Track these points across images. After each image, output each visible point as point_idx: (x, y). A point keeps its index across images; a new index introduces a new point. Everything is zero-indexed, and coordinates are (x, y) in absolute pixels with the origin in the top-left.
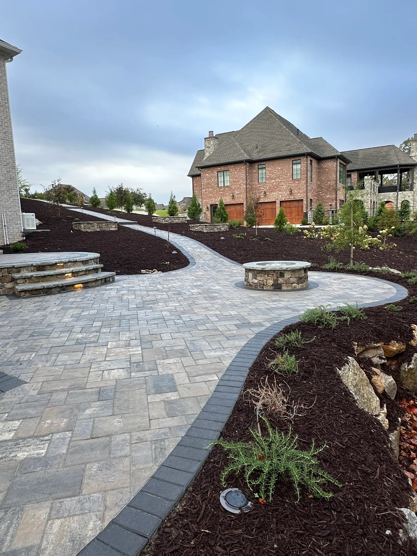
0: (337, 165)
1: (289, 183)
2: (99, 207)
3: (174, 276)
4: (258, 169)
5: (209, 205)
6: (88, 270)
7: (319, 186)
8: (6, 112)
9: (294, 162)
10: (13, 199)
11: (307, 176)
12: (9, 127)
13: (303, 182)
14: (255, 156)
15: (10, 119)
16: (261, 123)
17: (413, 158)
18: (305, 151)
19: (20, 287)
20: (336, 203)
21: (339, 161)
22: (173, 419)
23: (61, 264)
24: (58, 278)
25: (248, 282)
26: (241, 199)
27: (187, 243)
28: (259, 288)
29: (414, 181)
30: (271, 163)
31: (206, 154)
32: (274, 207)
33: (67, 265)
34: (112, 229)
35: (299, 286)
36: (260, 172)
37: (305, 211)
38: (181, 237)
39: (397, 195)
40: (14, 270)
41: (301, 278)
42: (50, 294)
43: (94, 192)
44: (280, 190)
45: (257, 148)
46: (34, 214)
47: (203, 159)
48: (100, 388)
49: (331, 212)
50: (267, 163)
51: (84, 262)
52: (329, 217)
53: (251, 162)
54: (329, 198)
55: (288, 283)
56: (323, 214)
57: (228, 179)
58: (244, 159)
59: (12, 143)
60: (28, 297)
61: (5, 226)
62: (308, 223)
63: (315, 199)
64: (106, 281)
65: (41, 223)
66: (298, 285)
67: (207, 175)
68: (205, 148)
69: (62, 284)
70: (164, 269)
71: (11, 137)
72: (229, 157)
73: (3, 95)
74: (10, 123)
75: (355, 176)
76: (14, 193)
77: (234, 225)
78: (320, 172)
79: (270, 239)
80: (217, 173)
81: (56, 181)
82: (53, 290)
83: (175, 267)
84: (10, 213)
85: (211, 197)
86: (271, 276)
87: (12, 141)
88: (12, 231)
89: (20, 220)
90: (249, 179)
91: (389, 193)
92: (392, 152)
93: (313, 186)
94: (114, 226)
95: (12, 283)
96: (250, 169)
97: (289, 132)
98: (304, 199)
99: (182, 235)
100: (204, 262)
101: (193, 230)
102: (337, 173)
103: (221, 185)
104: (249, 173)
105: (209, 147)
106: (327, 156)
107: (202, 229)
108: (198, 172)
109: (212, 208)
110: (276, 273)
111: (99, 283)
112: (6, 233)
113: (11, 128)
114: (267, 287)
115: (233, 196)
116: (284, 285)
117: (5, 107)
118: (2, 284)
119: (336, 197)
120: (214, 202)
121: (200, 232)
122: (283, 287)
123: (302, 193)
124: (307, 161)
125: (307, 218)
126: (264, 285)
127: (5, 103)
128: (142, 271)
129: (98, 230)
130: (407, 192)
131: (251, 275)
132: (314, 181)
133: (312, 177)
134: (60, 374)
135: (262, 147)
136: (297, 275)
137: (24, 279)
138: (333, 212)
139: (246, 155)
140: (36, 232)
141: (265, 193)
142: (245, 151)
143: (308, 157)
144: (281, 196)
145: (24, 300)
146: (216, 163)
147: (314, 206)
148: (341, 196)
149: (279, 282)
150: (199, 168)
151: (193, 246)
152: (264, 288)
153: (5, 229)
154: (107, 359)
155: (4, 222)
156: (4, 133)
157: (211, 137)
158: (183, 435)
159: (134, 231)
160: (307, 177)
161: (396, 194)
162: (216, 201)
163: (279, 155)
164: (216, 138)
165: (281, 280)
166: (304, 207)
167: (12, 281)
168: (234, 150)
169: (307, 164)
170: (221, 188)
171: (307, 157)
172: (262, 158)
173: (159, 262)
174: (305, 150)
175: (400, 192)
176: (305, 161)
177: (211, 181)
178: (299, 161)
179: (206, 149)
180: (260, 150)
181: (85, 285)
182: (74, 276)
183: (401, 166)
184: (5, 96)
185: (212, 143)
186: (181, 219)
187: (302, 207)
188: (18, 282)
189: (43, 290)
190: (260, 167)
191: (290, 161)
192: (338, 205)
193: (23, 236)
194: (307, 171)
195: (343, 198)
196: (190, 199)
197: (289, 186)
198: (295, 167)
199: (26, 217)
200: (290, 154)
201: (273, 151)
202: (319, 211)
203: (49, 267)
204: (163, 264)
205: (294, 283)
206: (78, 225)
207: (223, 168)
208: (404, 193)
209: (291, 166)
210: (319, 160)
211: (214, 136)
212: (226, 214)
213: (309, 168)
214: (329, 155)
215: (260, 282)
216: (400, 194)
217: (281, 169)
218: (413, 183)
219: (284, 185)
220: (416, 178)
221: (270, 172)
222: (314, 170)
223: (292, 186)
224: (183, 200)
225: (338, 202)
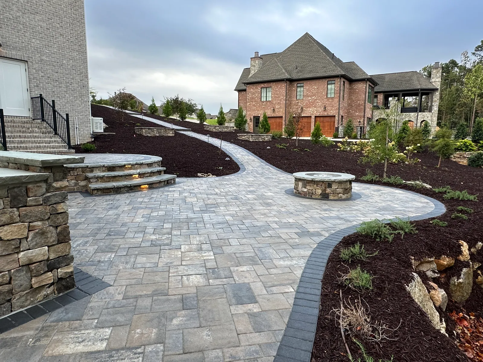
0: (366, 87)
1: (324, 101)
2: (156, 114)
3: (228, 180)
4: (297, 87)
5: (252, 117)
6: (153, 172)
7: (350, 105)
8: (82, 27)
9: (329, 82)
10: (84, 105)
11: (340, 95)
12: (84, 40)
13: (337, 100)
14: (295, 76)
15: (85, 33)
16: (301, 47)
17: (433, 83)
18: (339, 73)
19: (93, 186)
20: (364, 120)
21: (368, 83)
22: (260, 335)
23: (129, 166)
24: (127, 179)
25: (298, 191)
26: (281, 112)
27: (236, 151)
28: (307, 196)
29: (433, 104)
30: (308, 82)
31: (252, 72)
32: (309, 121)
33: (134, 167)
34: (169, 135)
35: (344, 197)
36: (299, 89)
37: (337, 126)
38: (231, 145)
39: (418, 116)
40: (88, 169)
41: (347, 189)
42: (119, 193)
43: (153, 101)
44: (315, 107)
45: (297, 68)
46: (102, 119)
47: (249, 76)
48: (182, 295)
49: (360, 128)
50: (305, 82)
51: (149, 165)
52: (358, 132)
53: (291, 81)
54: (358, 116)
55: (334, 193)
56: (352, 129)
57: (270, 95)
58: (285, 78)
59: (86, 55)
60: (100, 195)
61: (76, 128)
62: (339, 136)
63: (346, 116)
64: (168, 183)
65: (108, 126)
66: (343, 196)
67: (252, 90)
68: (251, 67)
69: (130, 185)
70: (218, 174)
71: (86, 49)
72: (272, 76)
73: (80, 12)
74: (85, 37)
75: (381, 97)
76: (86, 99)
77: (276, 136)
78: (352, 92)
79: (309, 150)
80: (260, 89)
81: (121, 90)
82: (122, 190)
83: (228, 172)
84: (81, 117)
85: (254, 110)
86: (320, 186)
87: (86, 53)
88: (82, 133)
89: (90, 123)
90: (289, 96)
91: (410, 113)
92: (415, 78)
93: (344, 104)
94: (172, 132)
95: (85, 181)
96: (289, 87)
97: (325, 56)
98: (336, 115)
99: (231, 143)
100: (253, 168)
101: (240, 138)
102: (366, 94)
103: (264, 99)
104: (289, 90)
105: (254, 66)
106: (358, 78)
107: (249, 138)
108: (243, 87)
109: (255, 119)
110: (325, 184)
111: (163, 184)
112: (77, 134)
113: (85, 41)
114: (316, 196)
115: (274, 110)
116: (331, 195)
117: (81, 22)
118: (76, 182)
119: (364, 115)
120: (256, 114)
121: (247, 141)
122: (329, 197)
123: (335, 110)
124: (340, 82)
125: (338, 132)
126: (313, 193)
127: (82, 19)
128: (198, 174)
129: (157, 135)
130: (427, 113)
131: (301, 184)
132: (346, 100)
133: (344, 97)
134: (141, 277)
135: (301, 68)
136: (343, 186)
137: (97, 178)
138: (361, 128)
139: (286, 74)
140: (103, 134)
141: (302, 108)
142: (286, 71)
143: (342, 78)
144: (315, 112)
145: (97, 198)
146: (260, 80)
147: (345, 121)
148: (368, 114)
149: (327, 191)
150: (245, 83)
151: (241, 154)
152: (313, 197)
153: (77, 130)
154: (184, 263)
155: (76, 125)
156: (80, 46)
157: (257, 57)
158: (275, 354)
159: (189, 137)
160: (340, 96)
161: (417, 114)
162: (260, 113)
163: (316, 76)
164: (261, 58)
165: (328, 190)
166: (336, 122)
167: (85, 180)
168: (276, 70)
169: (340, 84)
170: (263, 102)
171: (340, 79)
172: (301, 77)
173: (213, 167)
174: (339, 72)
175: (420, 113)
176: (338, 82)
177: (255, 96)
178: (333, 82)
179: (252, 67)
180: (299, 70)
181: (150, 186)
182: (140, 178)
183: (422, 90)
184: (81, 12)
185: (257, 62)
186: (229, 128)
187: (334, 122)
188: (91, 180)
189: (114, 189)
190: (299, 85)
191: (325, 81)
192: (366, 122)
193: (92, 138)
194: (340, 90)
195: (370, 116)
196: (236, 111)
197: (323, 104)
198: (329, 86)
199: (95, 121)
200: (326, 75)
201: (311, 72)
202: (349, 126)
203: (118, 168)
204: (217, 169)
205: (340, 193)
206: (139, 129)
207: (266, 85)
208: (423, 114)
209: (326, 86)
210: (351, 81)
211: (259, 56)
212: (268, 126)
213: (342, 88)
214: (360, 78)
215: (309, 191)
216: (420, 114)
217: (317, 88)
218: (432, 106)
219: (319, 102)
220: (436, 101)
221: (308, 90)
222: (346, 90)
223: (326, 104)
224: (229, 111)
225: (366, 119)
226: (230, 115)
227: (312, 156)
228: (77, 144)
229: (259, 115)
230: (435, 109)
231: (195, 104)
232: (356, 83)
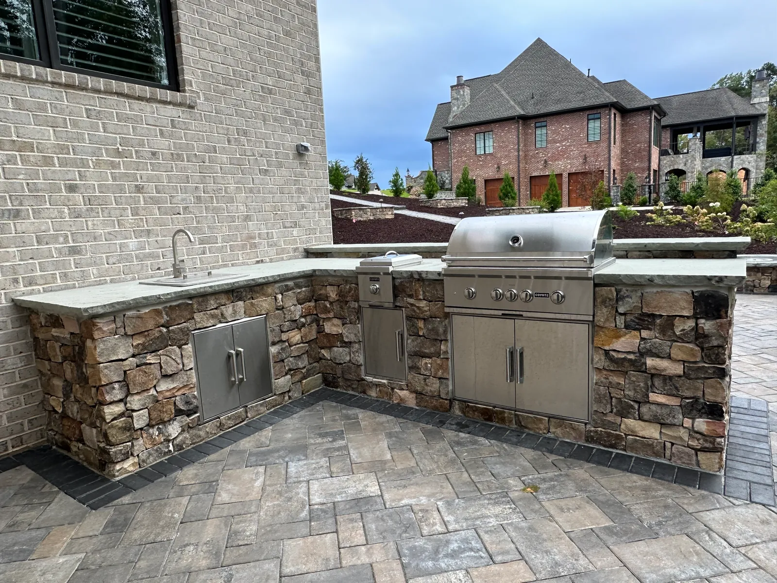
1: (583, 148)
4: (536, 127)
7: (624, 151)
9: (591, 117)
11: (609, 136)
13: (605, 145)
14: (531, 111)
17: (756, 106)
18: (608, 101)
20: (649, 174)
21: (653, 113)
26: (510, 170)
29: (758, 140)
30: (554, 119)
31: (453, 109)
32: (559, 182)
34: (388, 217)
36: (538, 132)
37: (607, 187)
39: (732, 161)
44: (568, 158)
45: (533, 98)
47: (447, 115)
49: (647, 187)
50: (548, 119)
53: (525, 119)
54: (639, 168)
57: (491, 144)
58: (516, 114)
63: (619, 169)
67: (460, 138)
68: (452, 100)
72: (493, 112)
75: (667, 136)
78: (625, 130)
80: (474, 136)
90: (522, 143)
91: (719, 158)
92: (724, 98)
93: (617, 150)
96: (524, 129)
98: (605, 170)
102: (650, 131)
103: (480, 151)
104: (523, 134)
106: (636, 106)
108: (442, 134)
114: (760, 289)
115: (499, 167)
119: (650, 166)
123: (602, 161)
124: (610, 116)
130: (747, 156)
132: (618, 143)
133: (614, 138)
135: (541, 97)
138: (650, 188)
139: (518, 109)
141: (546, 162)
142: (516, 103)
143: (612, 108)
144: (569, 167)
146: (473, 121)
147: (618, 179)
148: (655, 164)
150: (447, 128)
157: (460, 84)
160: (610, 138)
161: (731, 159)
162: (476, 175)
163: (568, 108)
164: (467, 85)
166: (606, 181)
168: (499, 102)
169: (609, 118)
170: (480, 156)
171: (610, 109)
172: (542, 112)
174: (608, 99)
175: (736, 157)
176: (607, 116)
177: (466, 147)
178: (598, 116)
179: (453, 101)
180: (537, 100)
183: (737, 118)
185: (462, 92)
187: (603, 181)
190: (538, 125)
191: (584, 116)
194: (609, 127)
195: (656, 167)
197: (582, 152)
198: (592, 124)
200: (585, 105)
201: (559, 101)
202: (630, 186)
206: (344, 211)
207: (483, 128)
208: (741, 158)
209: (585, 123)
210: (624, 112)
211: (465, 82)
212: (514, 193)
213: (612, 124)
214: (640, 106)
216: (736, 159)
217: (570, 128)
218: (755, 143)
219: (575, 150)
220: (762, 135)
221: (554, 132)
222: (618, 127)
223: (588, 152)
224: (420, 175)
225: (652, 173)
226: (422, 181)
229: (474, 178)
230: (762, 147)
232: (632, 114)
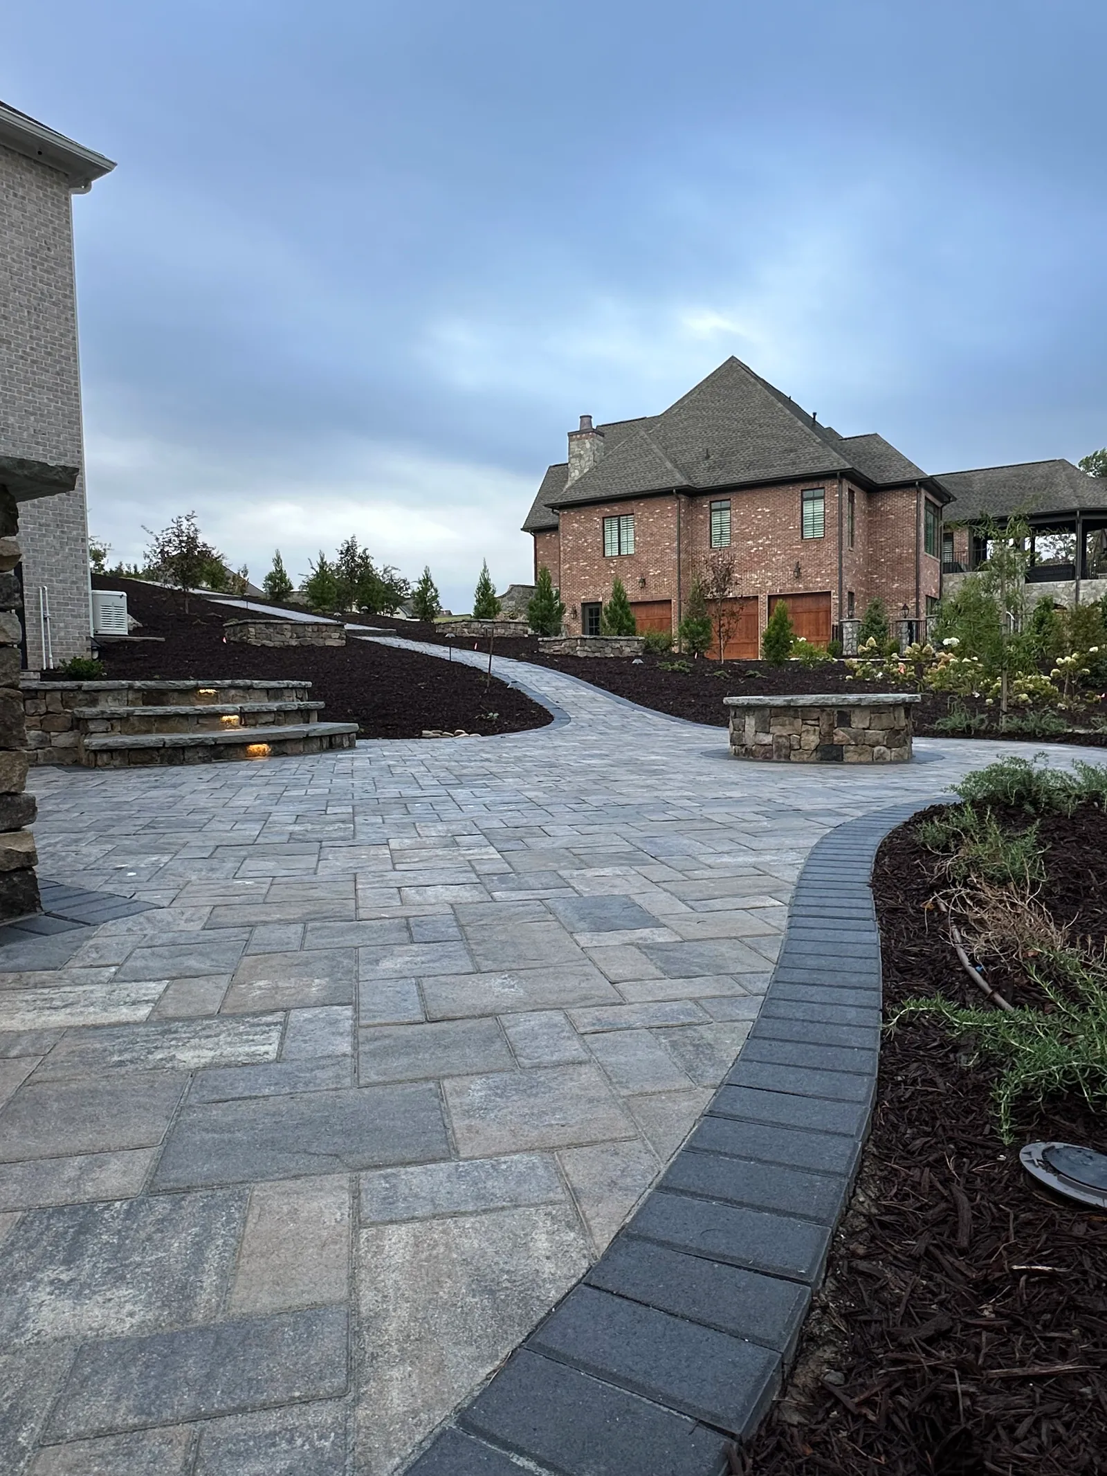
0: (918, 505)
1: (793, 550)
2: (291, 599)
4: (711, 510)
5: (580, 605)
6: (285, 712)
7: (872, 560)
8: (67, 319)
9: (807, 494)
10: (70, 549)
11: (841, 531)
12: (72, 359)
13: (832, 546)
14: (703, 479)
15: (74, 339)
16: (719, 395)
18: (836, 466)
19: (96, 741)
20: (917, 603)
21: (923, 493)
22: (691, 982)
23: (209, 691)
24: (204, 725)
25: (743, 746)
26: (664, 586)
27: (538, 677)
28: (775, 758)
30: (745, 496)
31: (573, 475)
32: (752, 611)
33: (226, 695)
34: (329, 643)
35: (890, 754)
36: (716, 518)
37: (836, 623)
38: (520, 664)
39: (1077, 589)
40: (81, 697)
41: (898, 732)
42: (182, 763)
43: (278, 561)
44: (767, 568)
45: (708, 457)
46: (125, 594)
47: (564, 486)
48: (407, 918)
49: (906, 624)
50: (734, 497)
51: (270, 692)
52: (901, 638)
53: (692, 494)
54: (898, 591)
55: (860, 742)
56: (884, 629)
57: (631, 538)
58: (673, 485)
59: (78, 401)
60: (116, 768)
61: (45, 619)
62: (845, 653)
63: (861, 592)
64: (332, 744)
65: (140, 625)
66: (888, 751)
67: (576, 525)
68: (570, 459)
69: (214, 739)
70: (487, 729)
71: (76, 384)
72: (635, 481)
73: (60, 276)
74: (75, 349)
75: (962, 539)
76: (75, 533)
77: (656, 643)
78: (875, 521)
79: (759, 675)
80: (601, 522)
81: (183, 519)
82: (188, 754)
83: (517, 726)
84: (60, 586)
85: (584, 585)
86: (813, 722)
87: (76, 395)
88: (62, 634)
89: (87, 606)
90: (686, 536)
91: (1055, 583)
92: (1061, 478)
93: (856, 556)
94: (337, 635)
95: (72, 734)
96: (688, 512)
97: (791, 419)
98: (833, 591)
99: (520, 660)
100: (592, 717)
101: (547, 651)
102: (918, 526)
103: (611, 551)
104: (687, 523)
105: (580, 456)
106: (893, 480)
107: (573, 648)
108: (550, 519)
109: (587, 612)
110: (829, 715)
111: (315, 745)
112: (46, 637)
113: (75, 361)
114: (801, 753)
115: (644, 581)
116: (852, 748)
117: (65, 307)
118: (45, 734)
119: (918, 589)
120: (590, 596)
121: (567, 655)
122: (846, 755)
123: (828, 575)
124: (841, 493)
125: (842, 640)
126: (791, 748)
127: (65, 296)
128: (424, 732)
129: (294, 643)
130: (1104, 581)
131: (753, 722)
132: (859, 545)
133: (852, 536)
134: (264, 891)
135: (721, 456)
136: (886, 721)
137: (108, 719)
138: (910, 627)
139: (678, 476)
140: (126, 641)
141: (728, 574)
142: (676, 466)
143: (844, 481)
144: (770, 583)
145: (107, 773)
146: (598, 495)
147: (860, 610)
148: (929, 586)
149: (836, 738)
150: (553, 507)
151: (554, 684)
152: (792, 758)
153: (45, 626)
154: (402, 867)
155: (45, 608)
156: (58, 374)
157: (587, 430)
158: (754, 1016)
159: (390, 648)
160: (840, 534)
161: (1074, 585)
162: (603, 595)
163: (766, 477)
164: (600, 432)
165: (840, 735)
166: (834, 611)
167: (71, 729)
168: (646, 463)
169: (840, 498)
170: (611, 559)
171: (840, 482)
172: (721, 482)
173: (470, 714)
174: (835, 464)
175: (1083, 582)
176: (836, 492)
177: (586, 541)
178: (819, 493)
179: (573, 461)
180: (715, 462)
181: (277, 749)
182: (245, 725)
183: (1084, 512)
184: (65, 278)
185: (588, 446)
186: (512, 626)
187: (828, 612)
188: (92, 727)
189: (162, 751)
190: (715, 505)
191: (795, 491)
192: (923, 609)
193: (93, 650)
194: (841, 514)
195: (934, 592)
196: (529, 590)
197: (792, 558)
198: (808, 508)
199: (101, 601)
200: (797, 472)
201: (750, 465)
202: (873, 621)
203: (176, 694)
204: (481, 719)
205: (878, 743)
206: (239, 628)
207: (617, 509)
208: (1093, 584)
209: (798, 505)
210: (873, 490)
211: (594, 427)
212: (629, 620)
213: (846, 510)
214: (899, 479)
215: (780, 740)
216: (1085, 585)
217: (772, 513)
219: (780, 555)
221: (743, 520)
222: (858, 516)
223: (802, 558)
224: (509, 592)
225: (923, 600)
226: (512, 603)
227: (771, 687)
228: (48, 669)
229: (600, 599)
231: (404, 581)
232: (890, 493)
